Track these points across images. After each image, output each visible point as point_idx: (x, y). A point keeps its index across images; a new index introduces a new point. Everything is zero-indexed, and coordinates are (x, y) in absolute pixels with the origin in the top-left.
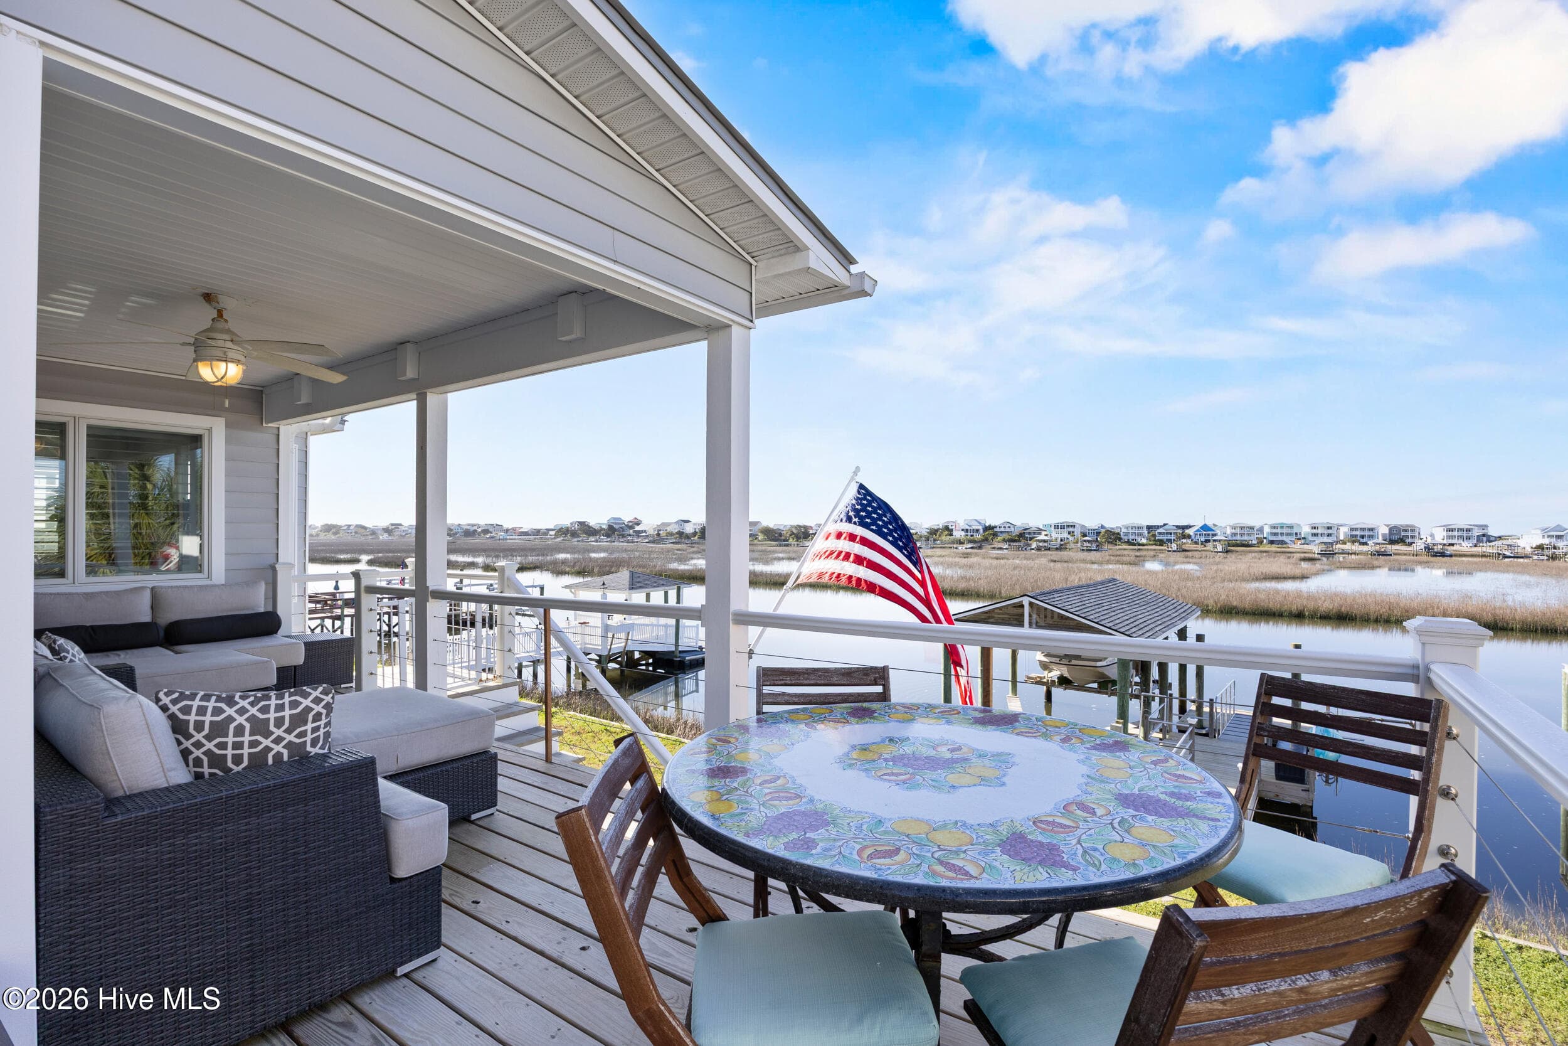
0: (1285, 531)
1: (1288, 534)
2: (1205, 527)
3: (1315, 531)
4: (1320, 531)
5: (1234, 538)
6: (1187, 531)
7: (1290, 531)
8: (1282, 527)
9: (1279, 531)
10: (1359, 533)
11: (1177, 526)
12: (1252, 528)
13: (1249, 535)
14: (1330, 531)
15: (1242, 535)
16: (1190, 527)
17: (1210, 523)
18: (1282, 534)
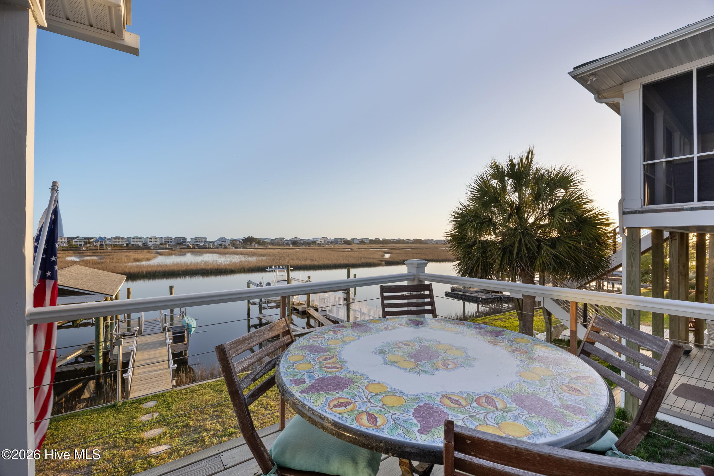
0: (138, 240)
1: (139, 241)
2: (100, 238)
3: (150, 240)
4: (153, 240)
5: (115, 243)
6: (92, 240)
7: (140, 240)
8: (137, 238)
9: (136, 240)
10: (167, 241)
11: (84, 238)
12: (123, 238)
13: (122, 242)
14: (157, 240)
15: (119, 242)
16: (92, 238)
17: (102, 236)
18: (137, 241)
